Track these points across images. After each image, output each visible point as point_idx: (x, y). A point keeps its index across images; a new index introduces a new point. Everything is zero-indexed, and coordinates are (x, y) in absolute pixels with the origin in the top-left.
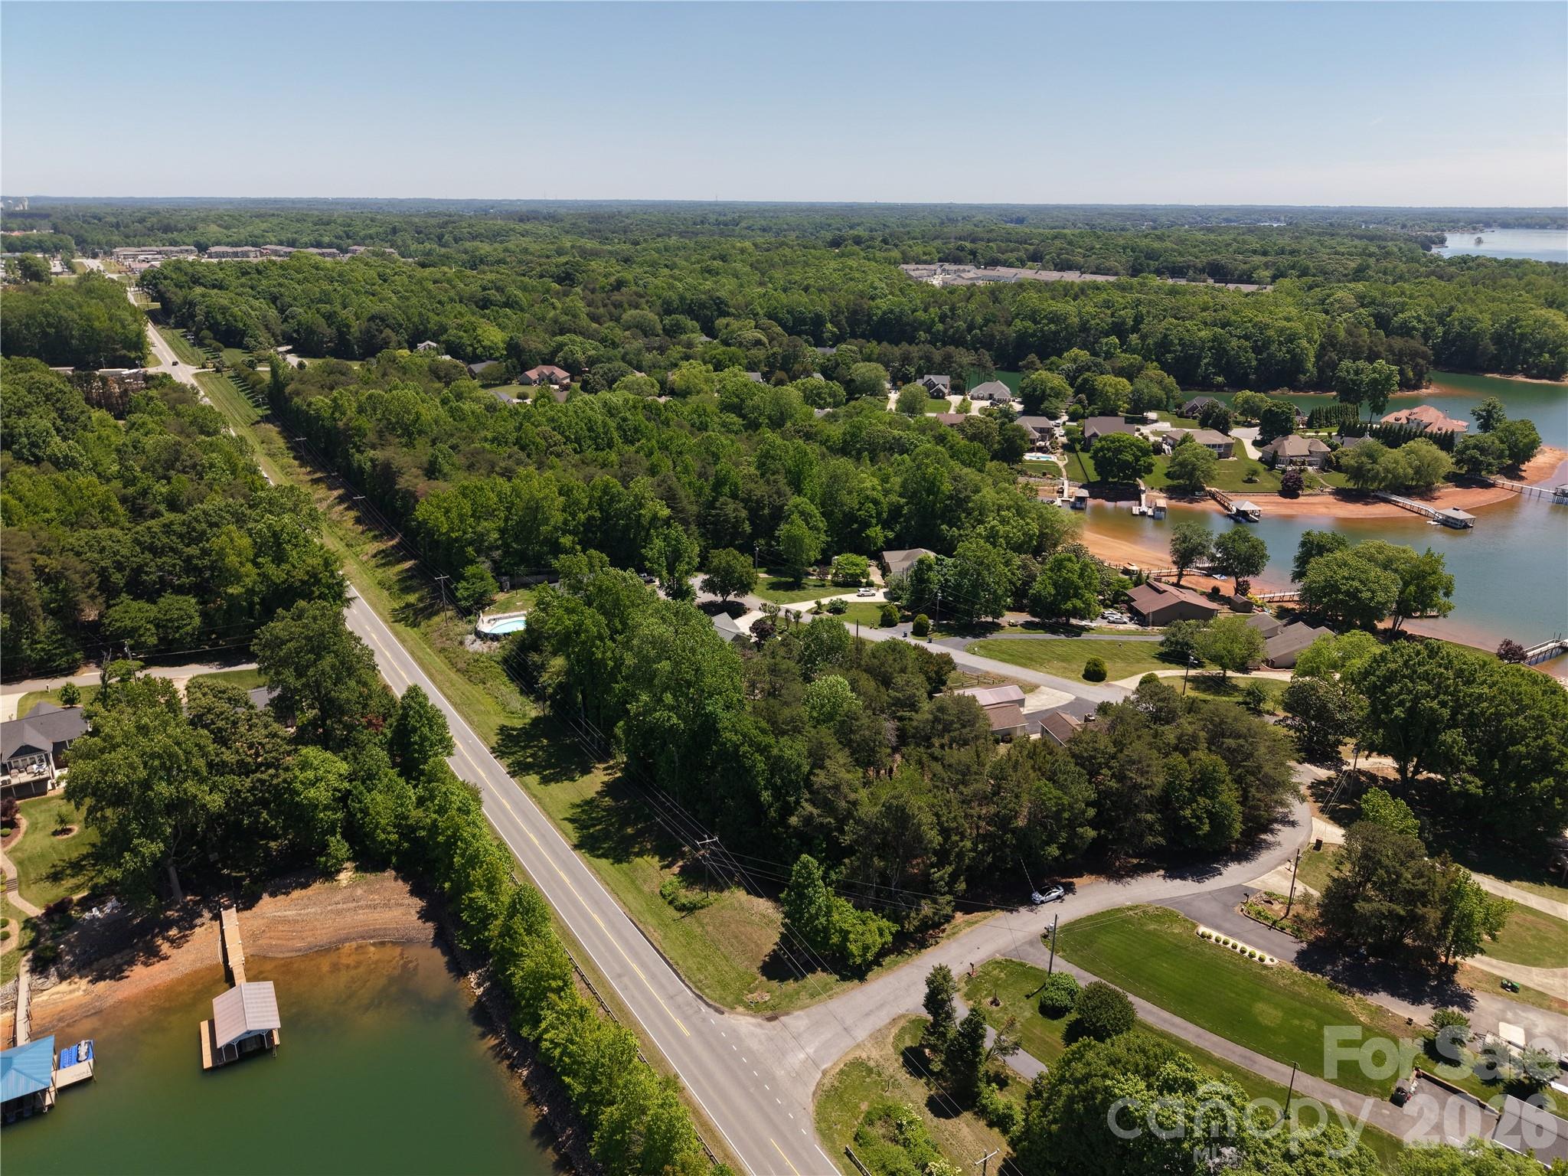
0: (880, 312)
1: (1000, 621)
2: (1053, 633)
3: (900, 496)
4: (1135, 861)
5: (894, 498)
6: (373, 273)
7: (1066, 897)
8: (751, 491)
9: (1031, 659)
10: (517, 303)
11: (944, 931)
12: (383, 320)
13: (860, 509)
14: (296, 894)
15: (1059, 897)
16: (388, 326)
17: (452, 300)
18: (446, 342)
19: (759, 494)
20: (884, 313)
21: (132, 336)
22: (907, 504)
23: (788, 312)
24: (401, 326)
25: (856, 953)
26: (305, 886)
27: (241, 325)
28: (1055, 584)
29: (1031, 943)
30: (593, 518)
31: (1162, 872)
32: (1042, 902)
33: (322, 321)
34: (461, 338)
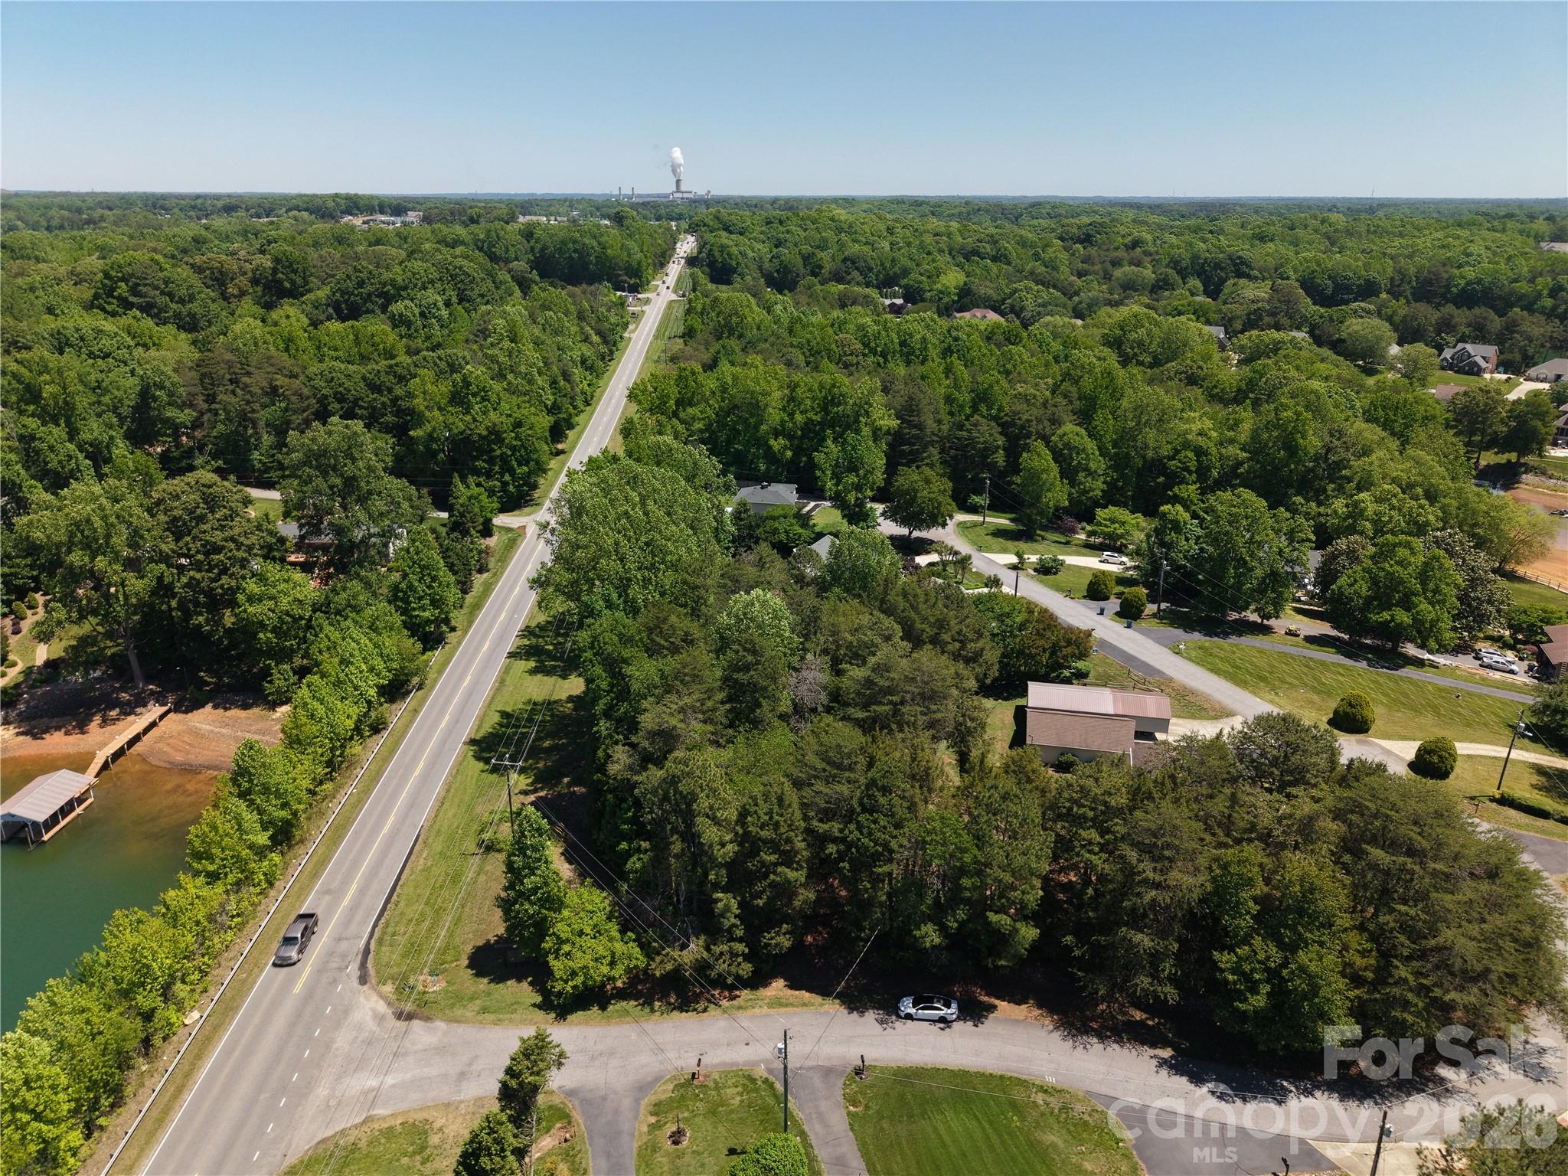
0: (1462, 282)
1: (1272, 622)
2: (1349, 656)
3: (1243, 449)
4: (1138, 1015)
5: (1233, 451)
6: (882, 227)
7: (958, 1026)
8: (1015, 413)
9: (1263, 679)
10: (1005, 256)
11: (733, 998)
12: (853, 262)
13: (1172, 458)
14: (235, 713)
15: (942, 1020)
16: (857, 269)
17: (941, 251)
18: (906, 287)
19: (1025, 417)
20: (1468, 283)
21: (635, 264)
22: (1249, 459)
23: (1330, 277)
24: (871, 269)
25: (558, 974)
26: (245, 707)
27: (734, 263)
28: (1374, 581)
29: (828, 1072)
30: (811, 420)
31: (1166, 1053)
32: (909, 1017)
33: (799, 260)
34: (920, 282)
